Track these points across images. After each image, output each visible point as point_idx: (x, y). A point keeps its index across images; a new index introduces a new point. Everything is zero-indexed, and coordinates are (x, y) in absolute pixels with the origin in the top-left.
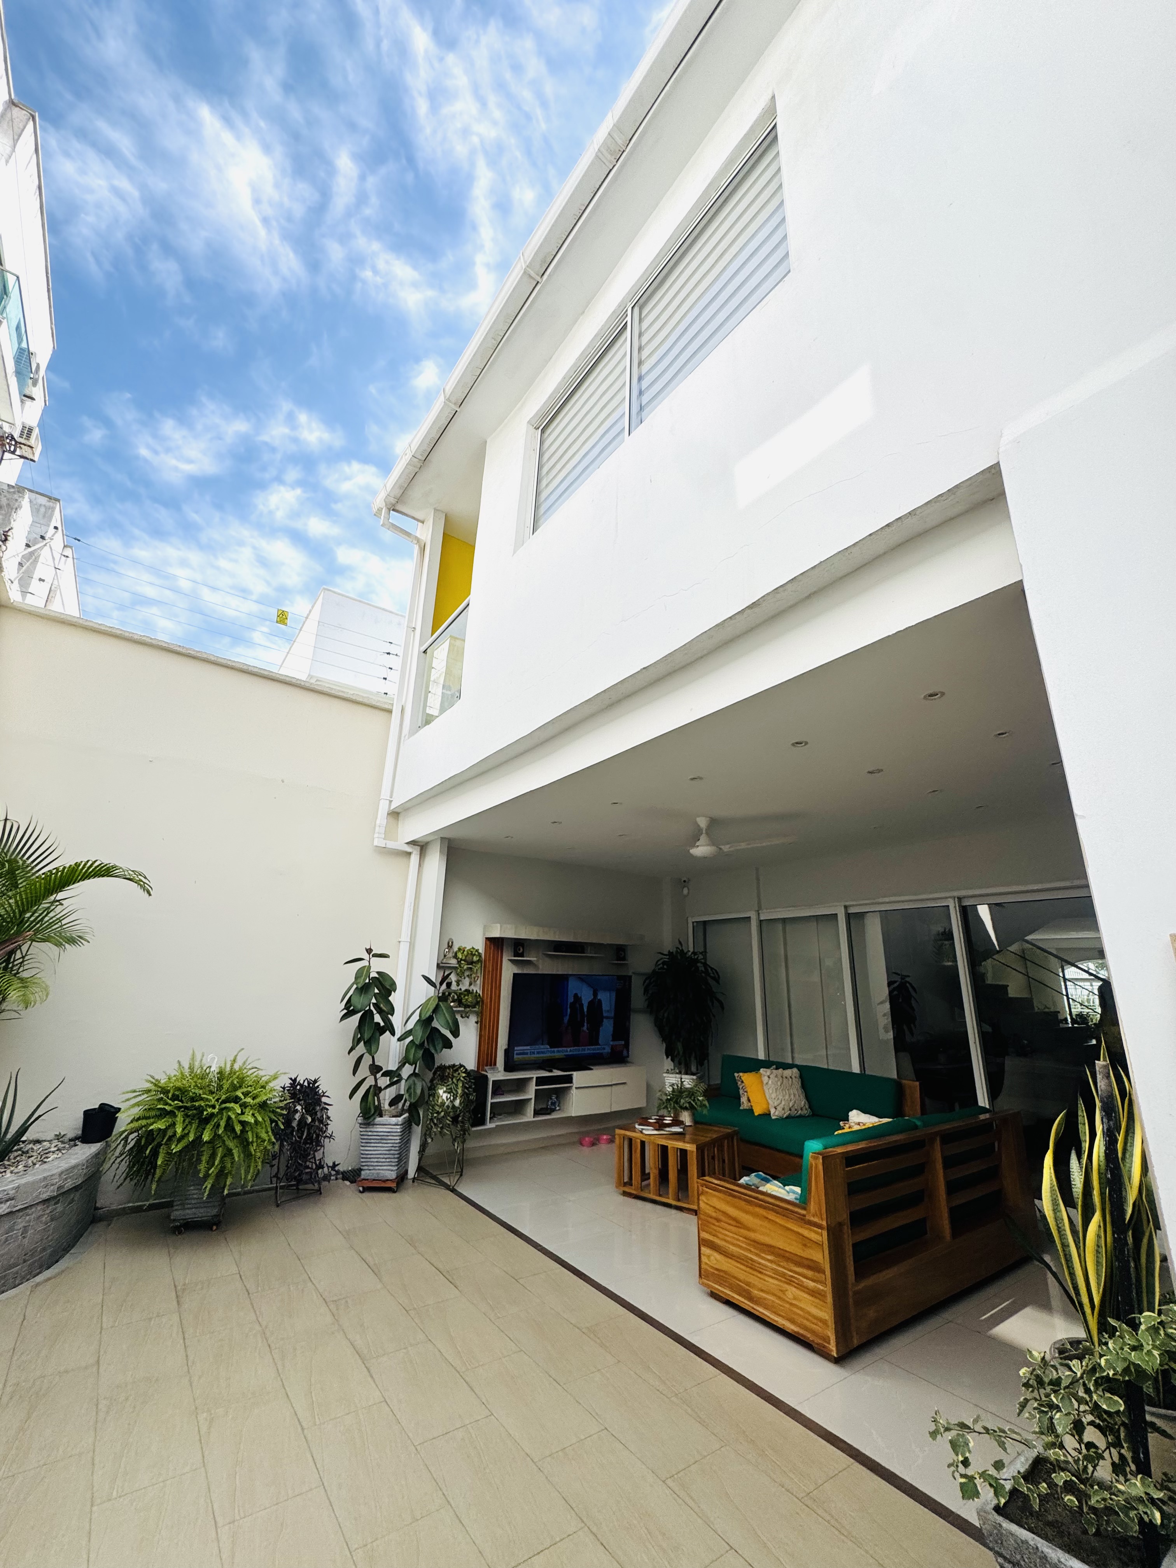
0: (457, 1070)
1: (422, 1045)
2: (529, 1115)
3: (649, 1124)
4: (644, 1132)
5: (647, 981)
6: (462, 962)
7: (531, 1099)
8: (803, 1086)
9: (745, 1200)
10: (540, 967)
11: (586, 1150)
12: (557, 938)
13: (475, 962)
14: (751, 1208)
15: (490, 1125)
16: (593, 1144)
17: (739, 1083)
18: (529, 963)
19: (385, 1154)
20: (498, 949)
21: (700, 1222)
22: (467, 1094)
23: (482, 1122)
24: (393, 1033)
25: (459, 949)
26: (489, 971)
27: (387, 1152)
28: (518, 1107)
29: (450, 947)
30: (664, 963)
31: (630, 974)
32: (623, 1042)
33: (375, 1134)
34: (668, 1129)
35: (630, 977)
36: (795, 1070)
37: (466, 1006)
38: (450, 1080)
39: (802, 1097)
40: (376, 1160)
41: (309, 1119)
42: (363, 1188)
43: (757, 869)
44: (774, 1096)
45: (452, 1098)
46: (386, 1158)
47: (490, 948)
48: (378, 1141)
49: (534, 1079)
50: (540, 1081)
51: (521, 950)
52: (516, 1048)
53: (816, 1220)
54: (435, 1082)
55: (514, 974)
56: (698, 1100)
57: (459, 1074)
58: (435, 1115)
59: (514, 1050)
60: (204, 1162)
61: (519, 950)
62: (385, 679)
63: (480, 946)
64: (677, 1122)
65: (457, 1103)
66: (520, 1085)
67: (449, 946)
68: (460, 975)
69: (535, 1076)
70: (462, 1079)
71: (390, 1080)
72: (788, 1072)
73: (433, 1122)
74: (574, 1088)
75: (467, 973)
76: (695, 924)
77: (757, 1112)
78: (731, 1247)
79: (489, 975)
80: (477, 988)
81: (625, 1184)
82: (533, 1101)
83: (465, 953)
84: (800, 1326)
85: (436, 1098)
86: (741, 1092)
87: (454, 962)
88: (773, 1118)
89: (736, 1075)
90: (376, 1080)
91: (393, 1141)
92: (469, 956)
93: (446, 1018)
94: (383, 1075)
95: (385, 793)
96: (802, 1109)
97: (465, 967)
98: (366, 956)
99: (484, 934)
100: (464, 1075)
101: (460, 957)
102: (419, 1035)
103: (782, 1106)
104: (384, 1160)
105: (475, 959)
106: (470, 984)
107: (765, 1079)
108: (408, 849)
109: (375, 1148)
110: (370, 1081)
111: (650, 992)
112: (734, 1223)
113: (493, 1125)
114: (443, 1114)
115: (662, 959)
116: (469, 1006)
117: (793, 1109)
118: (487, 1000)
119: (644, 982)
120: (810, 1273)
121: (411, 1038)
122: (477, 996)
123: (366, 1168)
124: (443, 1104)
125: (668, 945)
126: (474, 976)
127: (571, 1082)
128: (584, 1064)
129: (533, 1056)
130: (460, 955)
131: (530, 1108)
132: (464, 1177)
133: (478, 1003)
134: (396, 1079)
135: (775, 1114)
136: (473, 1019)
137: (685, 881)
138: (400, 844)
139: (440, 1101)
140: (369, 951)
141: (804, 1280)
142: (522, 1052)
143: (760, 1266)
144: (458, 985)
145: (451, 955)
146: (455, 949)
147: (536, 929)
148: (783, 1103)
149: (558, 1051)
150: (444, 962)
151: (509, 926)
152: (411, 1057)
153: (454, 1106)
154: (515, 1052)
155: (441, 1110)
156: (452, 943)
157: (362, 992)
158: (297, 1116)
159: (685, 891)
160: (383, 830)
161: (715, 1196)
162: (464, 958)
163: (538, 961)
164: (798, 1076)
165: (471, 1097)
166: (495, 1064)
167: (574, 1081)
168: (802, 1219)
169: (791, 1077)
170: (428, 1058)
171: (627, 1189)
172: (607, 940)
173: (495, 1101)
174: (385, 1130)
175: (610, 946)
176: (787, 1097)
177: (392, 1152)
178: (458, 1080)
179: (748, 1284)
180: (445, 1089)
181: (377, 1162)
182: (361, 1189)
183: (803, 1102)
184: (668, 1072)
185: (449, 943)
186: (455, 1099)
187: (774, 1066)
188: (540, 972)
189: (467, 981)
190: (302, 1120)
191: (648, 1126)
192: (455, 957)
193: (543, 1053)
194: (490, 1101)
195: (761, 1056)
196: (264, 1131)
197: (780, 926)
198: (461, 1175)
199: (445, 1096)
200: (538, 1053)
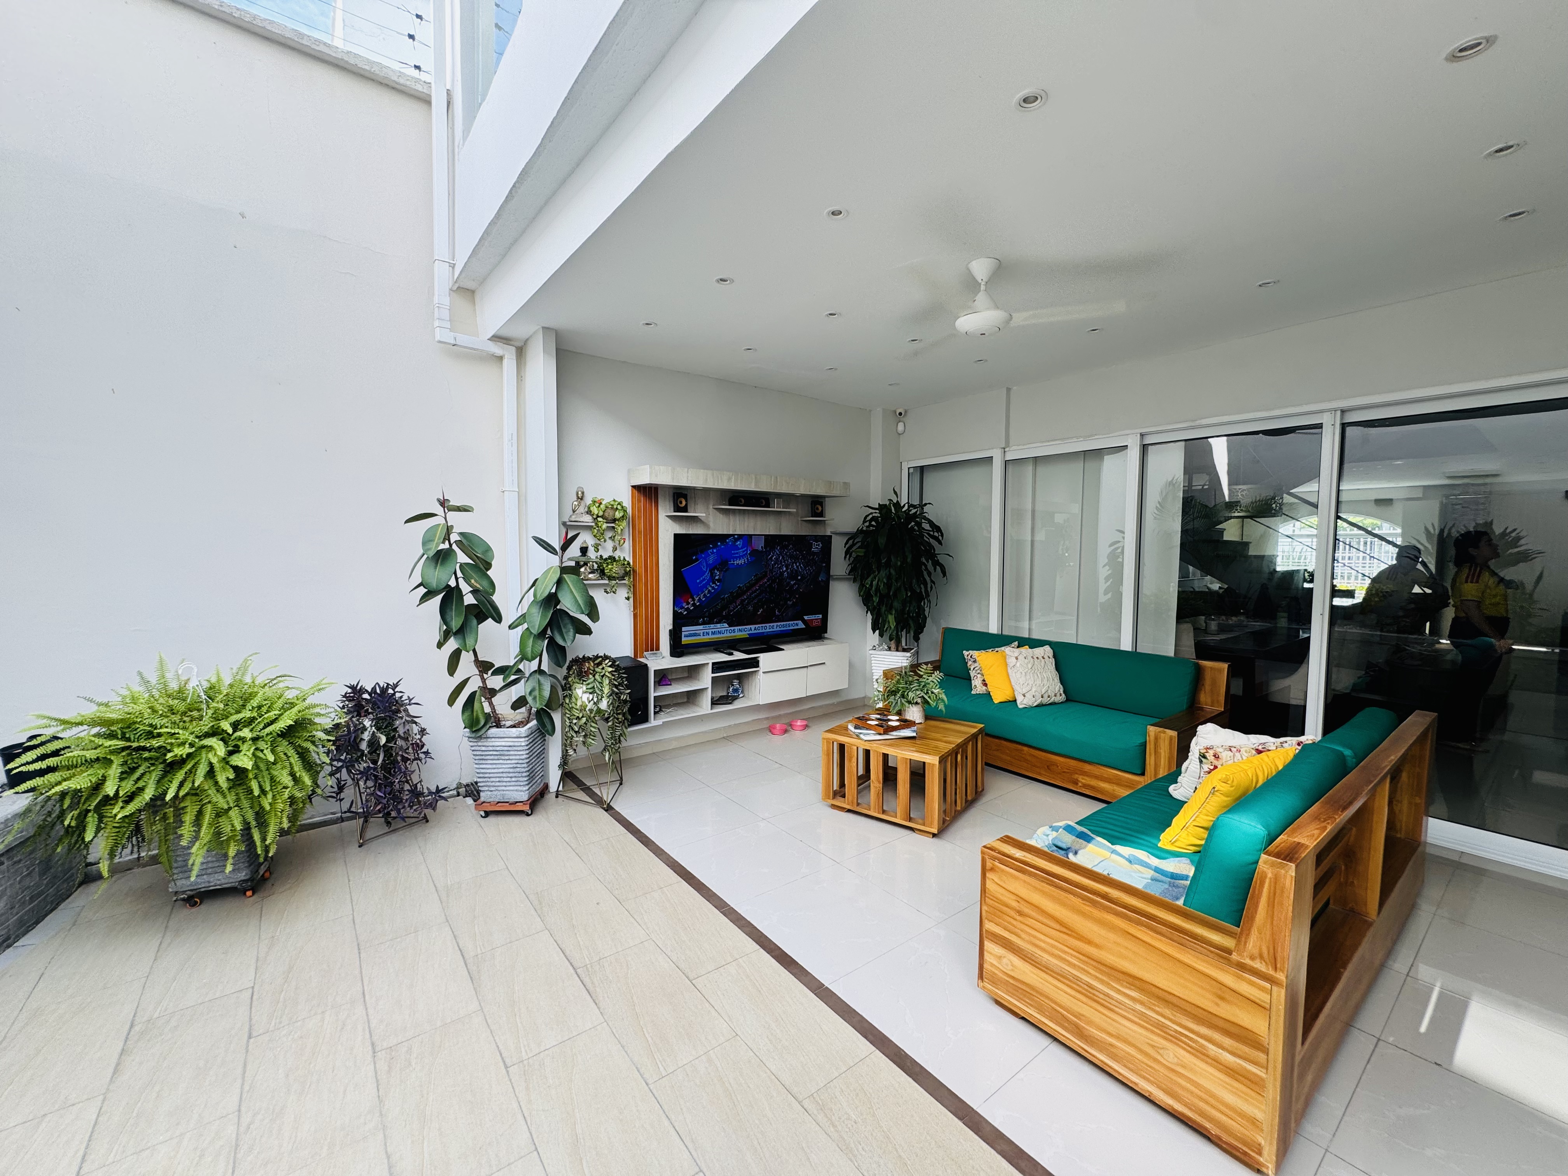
0: (600, 664)
1: (542, 634)
2: (705, 705)
3: (869, 727)
4: (862, 736)
5: (851, 542)
6: (600, 519)
7: (706, 689)
8: (1058, 668)
9: (1084, 899)
10: (711, 525)
11: (777, 739)
12: (733, 485)
13: (618, 520)
14: (1096, 913)
15: (653, 722)
16: (785, 731)
17: (970, 663)
18: (695, 520)
19: (509, 773)
20: (651, 499)
21: (985, 908)
22: (617, 694)
23: (645, 719)
24: (498, 619)
25: (594, 502)
26: (640, 532)
27: (511, 770)
28: (691, 697)
29: (581, 498)
30: (873, 519)
31: (829, 534)
32: (820, 616)
33: (491, 748)
34: (894, 733)
35: (831, 537)
36: (1047, 648)
37: (610, 578)
38: (591, 676)
39: (1057, 680)
40: (498, 779)
41: (383, 740)
42: (485, 812)
43: (1009, 390)
44: (1022, 681)
45: (595, 700)
46: (511, 777)
47: (639, 501)
48: (496, 757)
49: (710, 666)
50: (718, 667)
51: (684, 503)
52: (684, 629)
53: (1258, 965)
54: (570, 679)
55: (676, 536)
56: (932, 693)
57: (603, 668)
58: (575, 721)
59: (681, 632)
60: (187, 823)
61: (681, 503)
62: (411, 37)
63: (626, 498)
64: (906, 724)
65: (604, 705)
66: (692, 672)
67: (578, 498)
68: (599, 536)
69: (711, 662)
70: (607, 674)
71: (504, 679)
72: (1039, 651)
73: (573, 729)
74: (761, 672)
75: (609, 534)
76: (911, 470)
77: (997, 698)
78: (1046, 956)
79: (640, 538)
80: (625, 553)
81: (835, 794)
82: (710, 689)
83: (602, 506)
84: (1186, 1105)
85: (574, 700)
86: (972, 674)
87: (587, 519)
88: (1020, 706)
89: (965, 653)
90: (484, 680)
91: (518, 757)
92: (608, 511)
93: (575, 597)
94: (493, 674)
95: (441, 250)
96: (1055, 696)
97: (605, 526)
98: (439, 510)
99: (629, 480)
100: (610, 669)
101: (596, 512)
102: (538, 621)
103: (1033, 692)
104: (509, 779)
105: (618, 515)
106: (615, 549)
107: (1011, 661)
108: (497, 349)
109: (494, 766)
110: (474, 685)
111: (854, 555)
112: (1058, 927)
113: (659, 722)
114: (584, 720)
115: (872, 513)
116: (614, 578)
117: (1046, 696)
118: (640, 569)
119: (846, 544)
120: (1227, 1041)
121: (525, 626)
122: (625, 564)
123: (487, 788)
124: (583, 708)
125: (877, 496)
126: (618, 538)
127: (758, 666)
128: (770, 644)
129: (707, 637)
130: (595, 510)
131: (706, 700)
132: (624, 787)
133: (627, 574)
134: (513, 677)
135: (1022, 702)
136: (623, 593)
137: (900, 414)
138: (481, 339)
139: (579, 703)
140: (443, 503)
141: (1210, 1046)
142: (691, 634)
143: (1111, 1001)
144: (597, 550)
145: (582, 509)
146: (588, 501)
147: (702, 473)
148: (1034, 690)
149: (740, 630)
150: (573, 518)
151: (662, 468)
152: (529, 650)
153: (599, 711)
154: (683, 634)
155: (581, 716)
156: (583, 493)
157: (437, 563)
158: (366, 736)
159: (901, 427)
160: (446, 314)
161: (1016, 878)
162: (601, 514)
163: (707, 517)
164: (1051, 656)
165: (623, 697)
166: (658, 649)
167: (761, 664)
168: (1225, 958)
169: (1043, 658)
170: (557, 652)
171: (839, 802)
172: (802, 489)
173: (657, 694)
174: (503, 744)
175: (803, 496)
176: (1038, 682)
177: (518, 770)
178: (603, 676)
179: (1079, 1016)
180: (585, 688)
181: (499, 782)
182: (483, 814)
183: (1058, 687)
184: (874, 648)
185: (577, 494)
186: (600, 700)
187: (1016, 643)
188: (711, 532)
189: (610, 544)
190: (373, 743)
191: (867, 729)
192: (589, 512)
193: (719, 633)
194: (652, 694)
195: (994, 629)
196: (285, 772)
197: (1030, 468)
198: (621, 784)
199: (585, 697)
200: (713, 633)
